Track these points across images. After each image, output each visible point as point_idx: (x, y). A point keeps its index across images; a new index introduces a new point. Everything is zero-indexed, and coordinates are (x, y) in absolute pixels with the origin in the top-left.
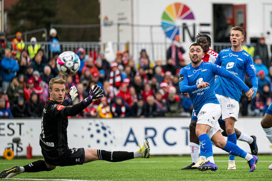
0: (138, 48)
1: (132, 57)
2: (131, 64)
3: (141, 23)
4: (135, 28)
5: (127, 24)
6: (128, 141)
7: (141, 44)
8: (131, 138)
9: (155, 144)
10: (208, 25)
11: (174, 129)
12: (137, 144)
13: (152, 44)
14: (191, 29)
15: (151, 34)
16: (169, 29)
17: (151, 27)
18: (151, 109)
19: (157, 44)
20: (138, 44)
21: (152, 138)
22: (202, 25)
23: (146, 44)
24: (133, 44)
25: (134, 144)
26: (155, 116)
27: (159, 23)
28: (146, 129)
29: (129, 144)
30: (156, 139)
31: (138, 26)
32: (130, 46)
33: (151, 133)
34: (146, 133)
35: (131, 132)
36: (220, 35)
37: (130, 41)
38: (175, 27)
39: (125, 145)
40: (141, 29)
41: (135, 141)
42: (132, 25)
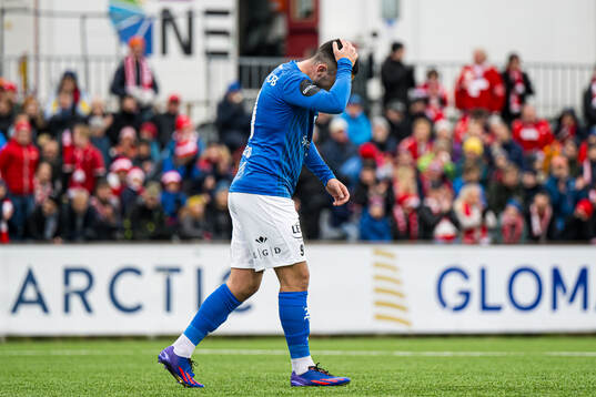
0: (49, 71)
1: (36, 92)
2: (31, 109)
3: (58, 7)
4: (44, 21)
5: (25, 10)
6: (21, 300)
7: (59, 60)
8: (30, 294)
9: (88, 309)
10: (224, 13)
11: (137, 272)
12: (45, 309)
13: (86, 60)
14: (182, 23)
15: (83, 35)
16: (126, 23)
17: (84, 17)
18: (80, 222)
19: (99, 60)
20: (49, 59)
21: (82, 294)
22: (210, 13)
23: (69, 59)
24: (37, 58)
25: (37, 309)
26: (89, 240)
27: (103, 7)
28: (68, 272)
29: (23, 309)
30: (91, 297)
31: (51, 14)
32: (31, 65)
33: (79, 281)
34: (67, 282)
35: (30, 278)
36: (254, 38)
37: (31, 52)
38: (142, 20)
39: (15, 310)
40: (59, 22)
41: (40, 301)
42: (37, 13)
